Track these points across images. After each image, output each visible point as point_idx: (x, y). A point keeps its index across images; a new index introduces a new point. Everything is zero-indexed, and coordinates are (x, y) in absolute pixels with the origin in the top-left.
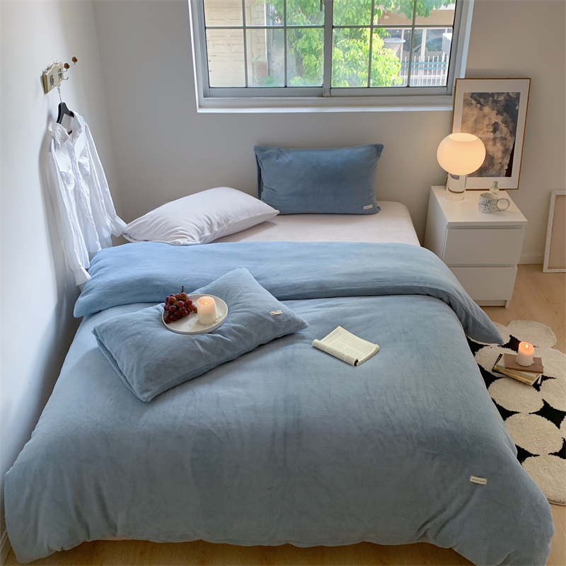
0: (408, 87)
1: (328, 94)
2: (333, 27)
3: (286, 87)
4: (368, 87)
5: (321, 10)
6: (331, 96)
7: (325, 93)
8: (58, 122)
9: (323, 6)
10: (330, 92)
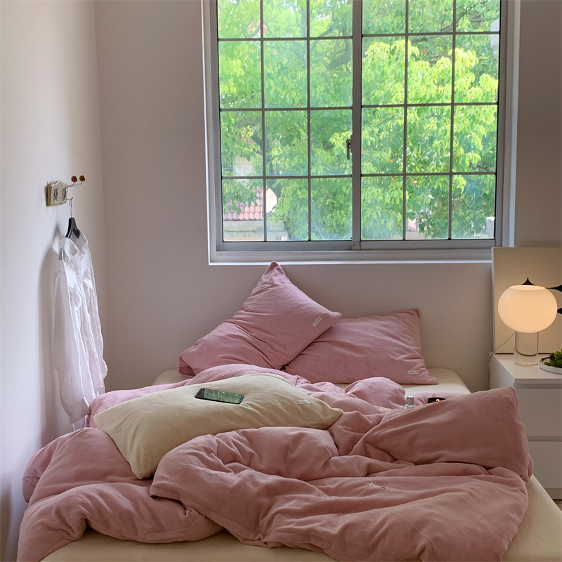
0: (450, 239)
1: (358, 247)
2: (362, 175)
3: (310, 240)
4: (404, 240)
5: (348, 158)
6: (361, 250)
7: (357, 245)
8: (67, 237)
9: (351, 154)
10: (360, 245)
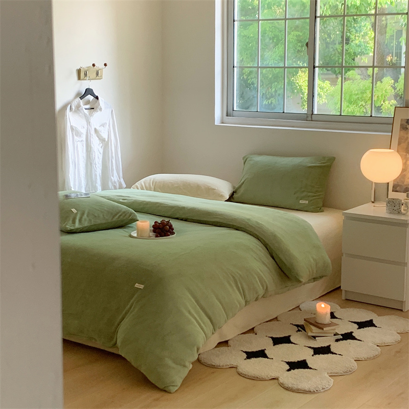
4: (341, 115)
6: (312, 121)
7: (310, 117)
10: (312, 117)
